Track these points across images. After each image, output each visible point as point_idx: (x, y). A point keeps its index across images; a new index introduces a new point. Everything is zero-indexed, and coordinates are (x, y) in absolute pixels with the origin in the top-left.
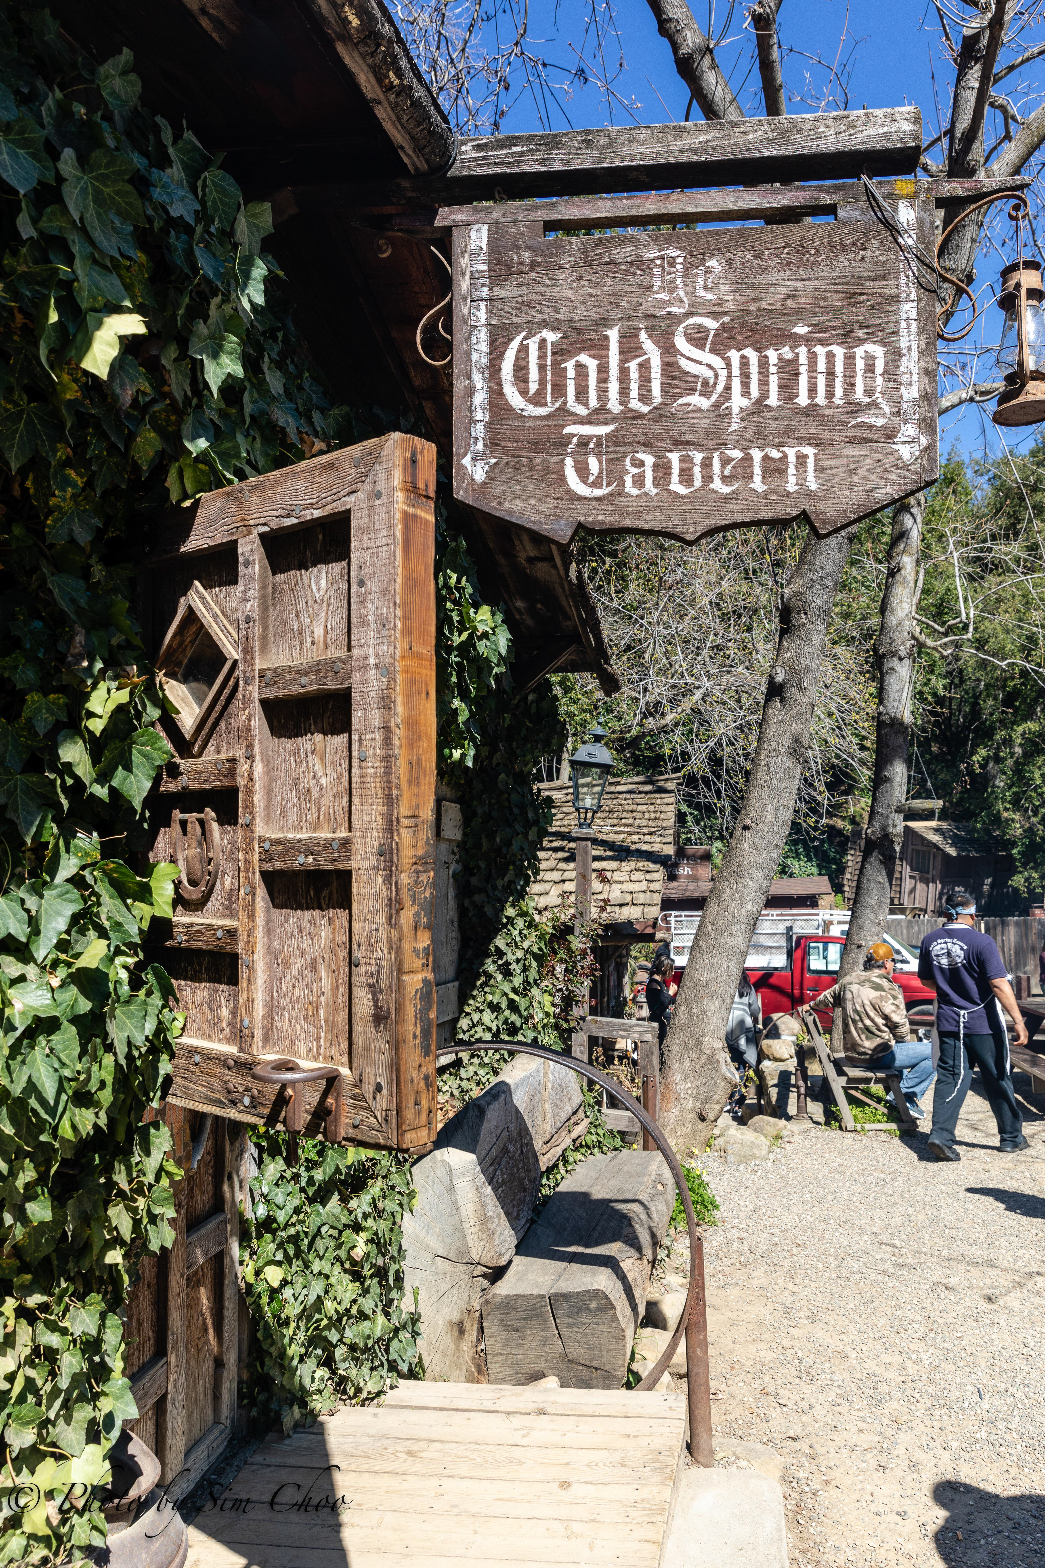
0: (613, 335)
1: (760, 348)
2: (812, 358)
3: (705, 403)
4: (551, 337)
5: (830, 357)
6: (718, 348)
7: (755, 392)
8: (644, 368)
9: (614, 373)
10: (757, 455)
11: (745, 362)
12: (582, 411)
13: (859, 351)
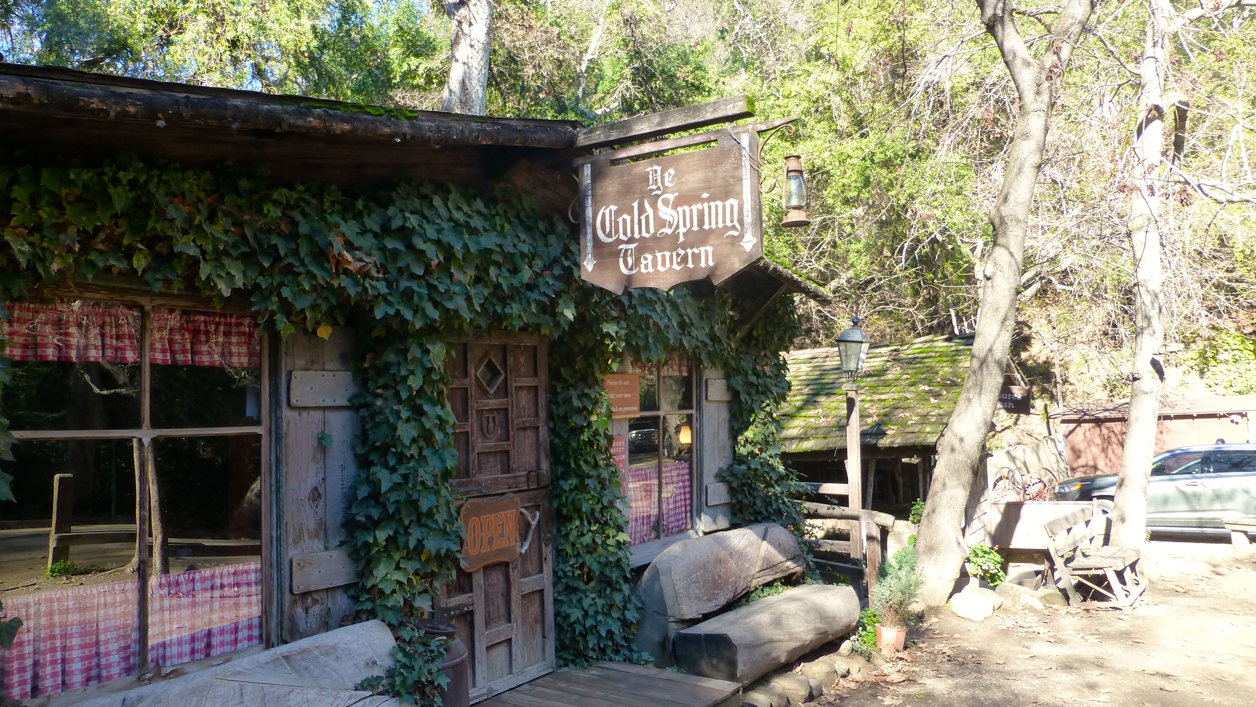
0: (636, 205)
1: (690, 205)
2: (710, 207)
3: (669, 231)
4: (614, 208)
5: (717, 206)
6: (675, 207)
7: (688, 226)
8: (647, 218)
9: (636, 221)
10: (689, 251)
11: (684, 211)
12: (625, 238)
13: (728, 203)
